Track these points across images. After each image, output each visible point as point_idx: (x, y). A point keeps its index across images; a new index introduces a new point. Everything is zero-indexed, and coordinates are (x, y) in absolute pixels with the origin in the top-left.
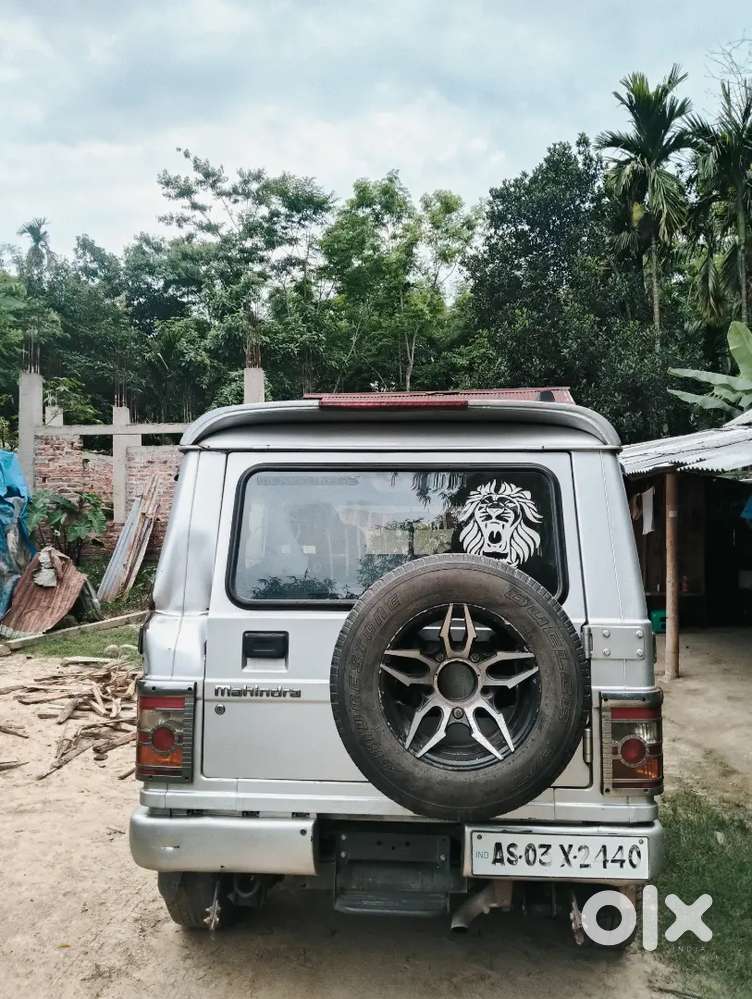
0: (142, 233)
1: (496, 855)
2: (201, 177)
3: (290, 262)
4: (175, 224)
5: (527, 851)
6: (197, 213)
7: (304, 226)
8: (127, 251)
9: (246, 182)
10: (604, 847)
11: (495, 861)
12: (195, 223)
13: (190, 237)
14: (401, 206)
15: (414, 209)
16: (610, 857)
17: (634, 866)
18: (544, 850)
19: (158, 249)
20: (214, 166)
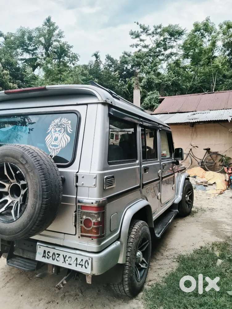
0: (124, 51)
1: (44, 254)
2: (142, 30)
3: (172, 54)
4: (135, 47)
5: (53, 255)
6: (142, 42)
7: (176, 41)
8: (120, 58)
9: (156, 30)
10: (77, 258)
11: (43, 256)
12: (141, 46)
13: (140, 51)
14: (211, 29)
15: (216, 29)
16: (78, 263)
17: (86, 268)
18: (58, 255)
19: (129, 56)
20: (146, 26)
